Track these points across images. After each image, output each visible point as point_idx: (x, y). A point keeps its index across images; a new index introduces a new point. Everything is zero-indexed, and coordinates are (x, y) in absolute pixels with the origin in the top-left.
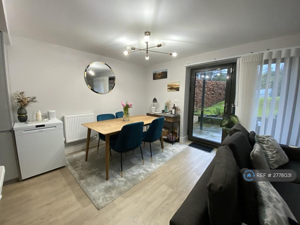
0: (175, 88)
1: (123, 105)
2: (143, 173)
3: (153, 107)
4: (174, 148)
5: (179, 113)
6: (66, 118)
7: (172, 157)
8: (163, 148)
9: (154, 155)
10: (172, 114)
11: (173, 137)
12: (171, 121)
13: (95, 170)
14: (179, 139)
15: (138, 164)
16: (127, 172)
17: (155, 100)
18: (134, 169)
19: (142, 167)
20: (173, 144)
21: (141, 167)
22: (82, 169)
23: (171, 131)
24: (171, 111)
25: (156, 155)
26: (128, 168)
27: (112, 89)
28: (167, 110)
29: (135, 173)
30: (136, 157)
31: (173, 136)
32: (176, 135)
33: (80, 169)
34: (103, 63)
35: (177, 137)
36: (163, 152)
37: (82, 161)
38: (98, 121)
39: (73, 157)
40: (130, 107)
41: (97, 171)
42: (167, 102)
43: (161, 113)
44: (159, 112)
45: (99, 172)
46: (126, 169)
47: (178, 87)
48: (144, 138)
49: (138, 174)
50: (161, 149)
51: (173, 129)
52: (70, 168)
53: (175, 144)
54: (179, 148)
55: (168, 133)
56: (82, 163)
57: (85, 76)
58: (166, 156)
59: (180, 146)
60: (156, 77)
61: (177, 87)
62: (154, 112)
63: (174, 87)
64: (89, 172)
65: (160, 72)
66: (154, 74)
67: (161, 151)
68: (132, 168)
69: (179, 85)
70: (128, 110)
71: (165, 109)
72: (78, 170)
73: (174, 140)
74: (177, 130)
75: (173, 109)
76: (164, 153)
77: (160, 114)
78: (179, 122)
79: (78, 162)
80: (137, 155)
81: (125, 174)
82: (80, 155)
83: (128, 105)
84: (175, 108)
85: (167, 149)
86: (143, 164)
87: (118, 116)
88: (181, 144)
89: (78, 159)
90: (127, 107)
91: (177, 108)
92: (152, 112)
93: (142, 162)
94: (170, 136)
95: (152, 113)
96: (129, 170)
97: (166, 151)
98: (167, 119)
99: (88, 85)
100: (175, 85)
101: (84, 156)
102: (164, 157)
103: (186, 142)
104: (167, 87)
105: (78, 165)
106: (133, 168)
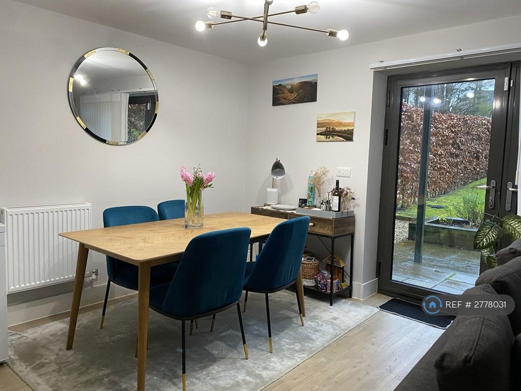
0: (340, 132)
1: (186, 180)
2: (247, 383)
3: (269, 190)
4: (335, 314)
5: (352, 209)
6: (10, 217)
7: (332, 339)
8: (304, 316)
9: (276, 335)
10: (330, 209)
11: (332, 283)
12: (327, 231)
13: (101, 374)
14: (350, 287)
15: (229, 358)
16: (198, 379)
17: (278, 167)
18: (218, 372)
19: (243, 367)
20: (331, 305)
21: (238, 365)
22: (60, 370)
23: (327, 265)
24: (328, 202)
25: (282, 334)
26: (202, 369)
27: (147, 131)
28: (314, 198)
29: (222, 383)
30: (222, 339)
31: (332, 279)
32: (340, 275)
33: (54, 371)
34: (124, 51)
35: (343, 281)
36: (303, 325)
37: (55, 348)
38: (106, 225)
39: (27, 338)
40: (207, 187)
41: (107, 376)
42: (316, 173)
43: (298, 207)
44: (290, 204)
45: (112, 377)
46: (196, 371)
47: (350, 128)
48: (247, 279)
49: (233, 386)
50: (295, 317)
51: (333, 258)
52: (21, 368)
53: (338, 303)
54: (352, 314)
55: (318, 270)
56: (57, 354)
57: (71, 90)
58: (314, 337)
59: (353, 308)
60: (280, 96)
61: (346, 129)
62: (273, 205)
63: (337, 129)
64: (84, 379)
65: (296, 82)
66: (274, 87)
67: (297, 324)
68: (211, 367)
69: (353, 125)
70: (199, 196)
71: (309, 197)
72: (46, 373)
73: (335, 291)
74: (344, 261)
75: (334, 195)
76: (309, 327)
77: (294, 210)
78: (352, 236)
79: (43, 352)
80: (224, 334)
81: (194, 384)
82: (47, 330)
83: (202, 179)
84: (338, 192)
85: (314, 318)
86: (243, 359)
87: (167, 212)
88: (357, 303)
89: (44, 342)
90: (196, 186)
91: (347, 194)
92: (269, 205)
93: (240, 353)
94: (324, 277)
95: (269, 208)
96: (204, 373)
97: (313, 324)
98: (314, 225)
99: (78, 118)
100: (340, 124)
101: (63, 335)
102: (308, 338)
103: (373, 296)
104: (315, 130)
105: (47, 361)
106: (215, 369)
